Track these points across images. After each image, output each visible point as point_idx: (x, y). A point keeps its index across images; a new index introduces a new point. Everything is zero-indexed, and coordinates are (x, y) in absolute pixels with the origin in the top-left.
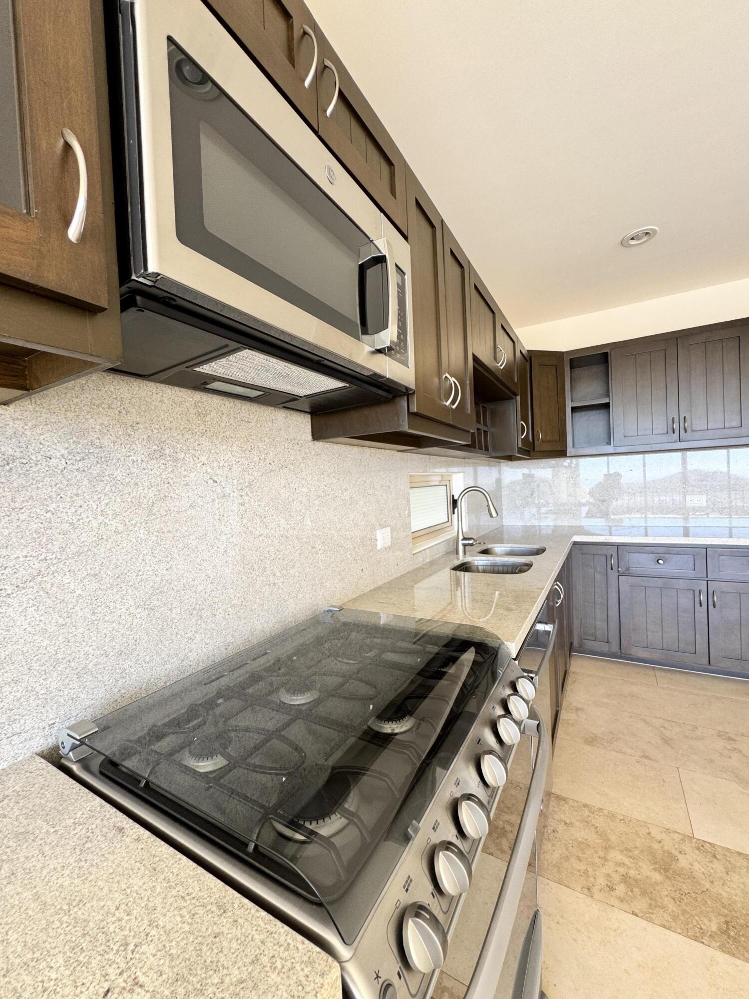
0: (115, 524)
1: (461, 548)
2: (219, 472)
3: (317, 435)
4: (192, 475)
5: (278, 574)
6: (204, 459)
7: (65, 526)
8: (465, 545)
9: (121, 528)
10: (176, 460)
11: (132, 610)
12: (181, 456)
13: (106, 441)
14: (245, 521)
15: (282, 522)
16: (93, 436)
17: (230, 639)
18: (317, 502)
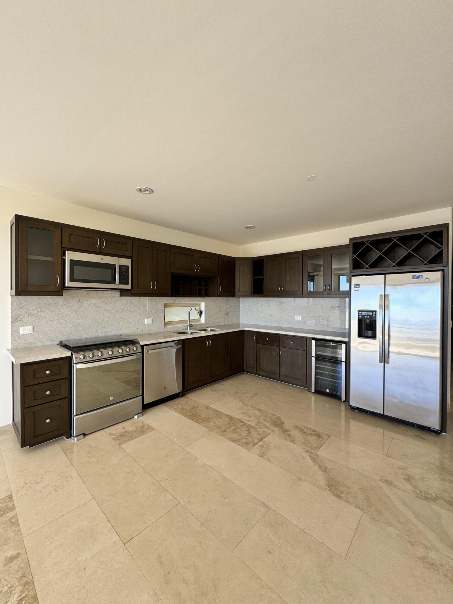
0: (70, 313)
1: (188, 327)
2: (92, 304)
3: (121, 295)
4: (85, 305)
5: (106, 326)
6: (88, 302)
7: (62, 313)
8: (190, 327)
9: (71, 314)
10: (82, 302)
11: (72, 327)
12: (83, 302)
13: (69, 300)
14: (98, 314)
15: (108, 315)
16: (67, 299)
17: (92, 336)
18: (120, 311)
